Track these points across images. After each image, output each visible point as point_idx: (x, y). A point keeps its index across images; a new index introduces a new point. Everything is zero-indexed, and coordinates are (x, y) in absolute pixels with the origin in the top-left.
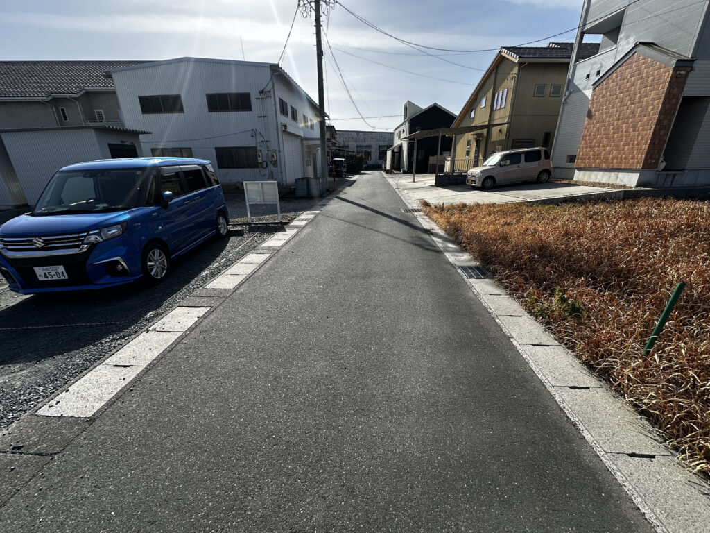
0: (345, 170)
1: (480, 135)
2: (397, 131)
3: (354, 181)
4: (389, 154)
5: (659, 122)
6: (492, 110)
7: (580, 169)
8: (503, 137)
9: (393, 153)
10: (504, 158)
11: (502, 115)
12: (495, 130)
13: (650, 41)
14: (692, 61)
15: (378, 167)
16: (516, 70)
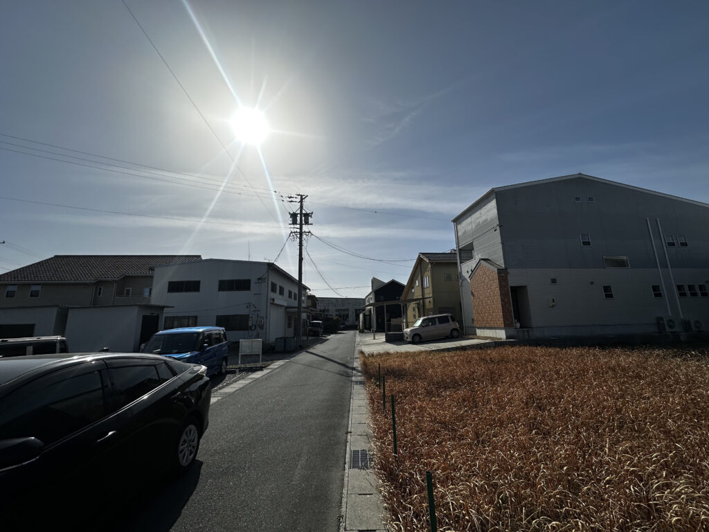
0: (322, 330)
1: (418, 304)
2: (367, 299)
3: (328, 340)
4: (361, 316)
5: (502, 300)
6: (423, 288)
7: (479, 328)
8: (432, 306)
9: (364, 315)
10: (423, 321)
11: (429, 293)
12: (427, 301)
13: (486, 258)
14: (506, 269)
15: (354, 327)
16: (430, 266)
